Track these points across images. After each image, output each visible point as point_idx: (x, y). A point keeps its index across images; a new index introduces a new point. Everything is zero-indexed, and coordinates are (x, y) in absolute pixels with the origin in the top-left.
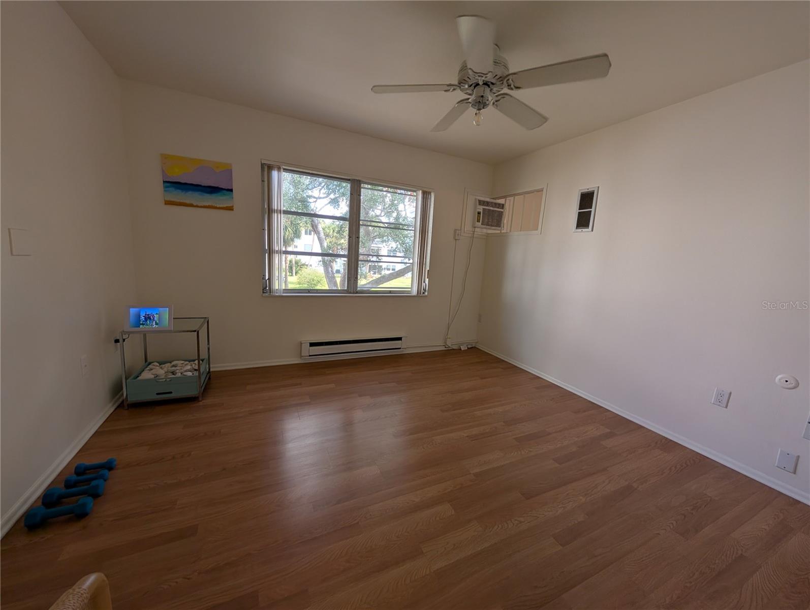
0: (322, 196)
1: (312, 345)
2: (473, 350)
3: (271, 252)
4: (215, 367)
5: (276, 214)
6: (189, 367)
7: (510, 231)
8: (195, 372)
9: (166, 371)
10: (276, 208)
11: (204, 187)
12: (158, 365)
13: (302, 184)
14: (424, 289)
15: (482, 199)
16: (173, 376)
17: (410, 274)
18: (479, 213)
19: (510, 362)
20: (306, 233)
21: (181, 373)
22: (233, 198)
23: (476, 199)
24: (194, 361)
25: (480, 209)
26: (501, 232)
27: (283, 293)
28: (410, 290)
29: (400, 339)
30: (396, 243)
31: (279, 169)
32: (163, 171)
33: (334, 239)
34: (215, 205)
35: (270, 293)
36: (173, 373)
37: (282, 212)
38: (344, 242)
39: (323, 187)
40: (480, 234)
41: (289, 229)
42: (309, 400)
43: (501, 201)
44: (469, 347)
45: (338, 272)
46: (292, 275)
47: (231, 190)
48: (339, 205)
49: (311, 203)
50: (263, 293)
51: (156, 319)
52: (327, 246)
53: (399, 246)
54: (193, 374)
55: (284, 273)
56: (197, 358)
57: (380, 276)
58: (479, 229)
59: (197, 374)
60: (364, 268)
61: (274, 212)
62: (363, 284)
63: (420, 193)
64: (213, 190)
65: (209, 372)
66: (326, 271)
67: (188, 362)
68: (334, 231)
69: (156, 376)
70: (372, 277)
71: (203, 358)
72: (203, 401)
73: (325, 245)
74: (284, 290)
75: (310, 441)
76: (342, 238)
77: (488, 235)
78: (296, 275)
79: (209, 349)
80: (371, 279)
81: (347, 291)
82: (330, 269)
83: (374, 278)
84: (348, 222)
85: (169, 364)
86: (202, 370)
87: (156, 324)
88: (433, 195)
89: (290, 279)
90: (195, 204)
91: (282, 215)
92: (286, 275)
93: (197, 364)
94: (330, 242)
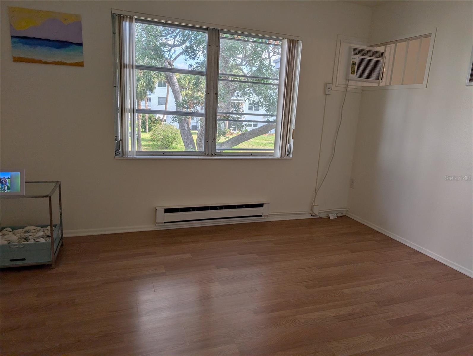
0: (177, 43)
1: (167, 211)
2: (343, 219)
3: (123, 111)
4: (67, 233)
5: (128, 70)
6: (41, 233)
7: (390, 85)
8: (48, 238)
9: (19, 237)
10: (128, 63)
11: (53, 41)
12: (11, 231)
13: (155, 30)
14: (288, 151)
15: (358, 47)
16: (26, 242)
17: (273, 131)
18: (354, 64)
19: (385, 234)
20: (160, 85)
21: (34, 240)
22: (83, 53)
23: (350, 48)
24: (46, 226)
25: (355, 58)
26: (379, 85)
27: (137, 155)
28: (273, 152)
29: (261, 205)
30: (258, 96)
31: (131, 19)
32: (11, 25)
33: (190, 92)
34: (65, 62)
35: (123, 155)
36: (26, 239)
37: (134, 67)
38: (201, 95)
39: (178, 34)
40: (355, 87)
41: (142, 81)
42: (164, 271)
43: (380, 49)
44: (339, 215)
45: (194, 128)
46: (145, 132)
47: (81, 44)
48: (195, 54)
49: (165, 52)
50: (115, 155)
51: (8, 183)
52: (183, 100)
53: (262, 100)
54: (46, 241)
55: (137, 129)
56: (49, 223)
57: (240, 133)
58: (353, 82)
59: (50, 241)
60: (222, 125)
61: (127, 68)
62: (222, 142)
63: (286, 43)
64: (62, 44)
65: (62, 238)
66: (182, 128)
67: (40, 228)
68: (189, 82)
69: (9, 241)
70: (232, 134)
71: (56, 224)
72: (56, 269)
73: (181, 98)
74: (137, 151)
75: (165, 314)
76: (199, 91)
77: (363, 89)
78: (149, 131)
79: (61, 214)
80: (231, 137)
81: (205, 154)
82: (186, 125)
83: (234, 136)
84: (205, 77)
85: (22, 229)
86: (55, 236)
87: (8, 189)
88: (300, 44)
89: (143, 136)
90: (44, 60)
91: (135, 70)
92: (139, 132)
93: (50, 230)
94: (186, 95)
